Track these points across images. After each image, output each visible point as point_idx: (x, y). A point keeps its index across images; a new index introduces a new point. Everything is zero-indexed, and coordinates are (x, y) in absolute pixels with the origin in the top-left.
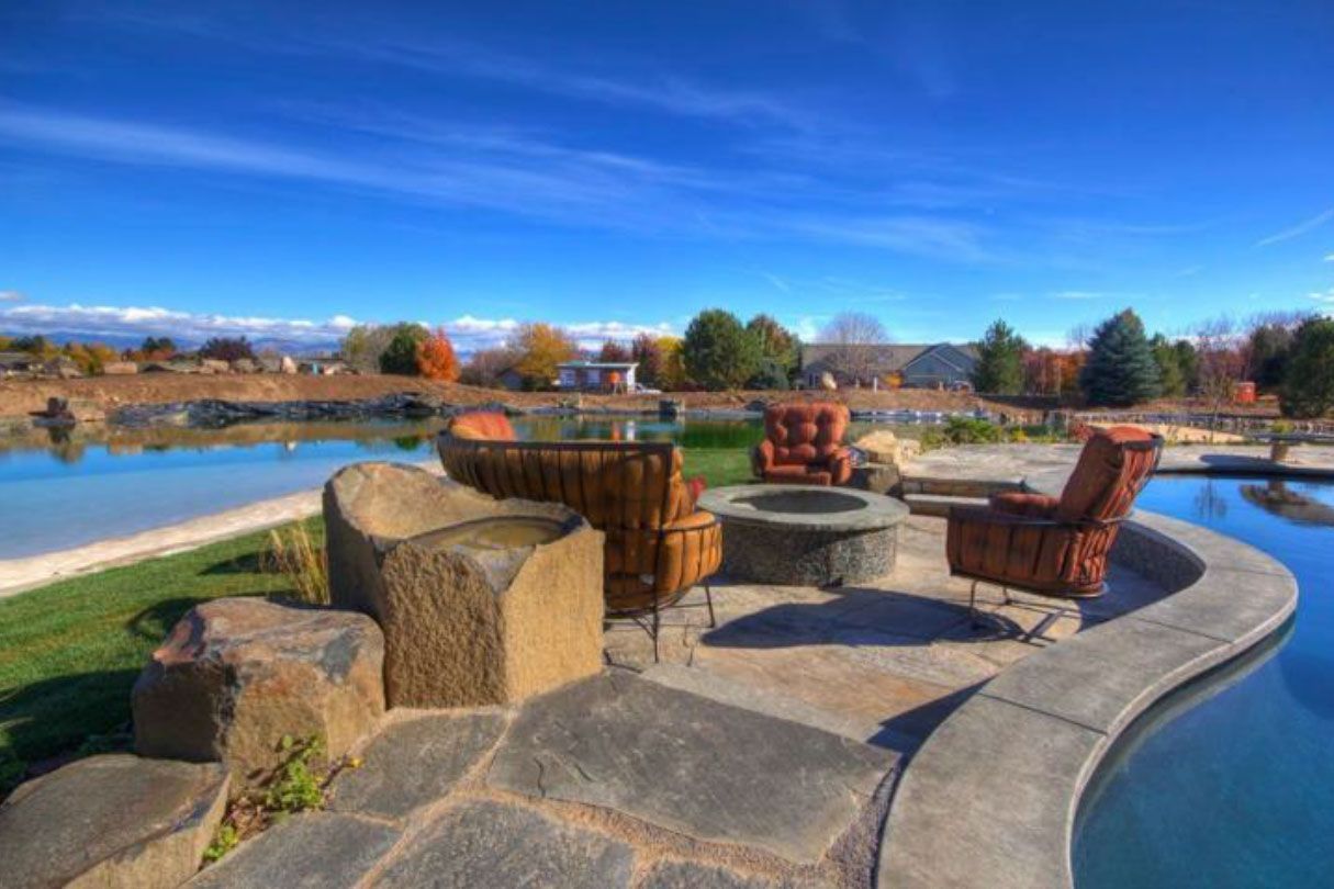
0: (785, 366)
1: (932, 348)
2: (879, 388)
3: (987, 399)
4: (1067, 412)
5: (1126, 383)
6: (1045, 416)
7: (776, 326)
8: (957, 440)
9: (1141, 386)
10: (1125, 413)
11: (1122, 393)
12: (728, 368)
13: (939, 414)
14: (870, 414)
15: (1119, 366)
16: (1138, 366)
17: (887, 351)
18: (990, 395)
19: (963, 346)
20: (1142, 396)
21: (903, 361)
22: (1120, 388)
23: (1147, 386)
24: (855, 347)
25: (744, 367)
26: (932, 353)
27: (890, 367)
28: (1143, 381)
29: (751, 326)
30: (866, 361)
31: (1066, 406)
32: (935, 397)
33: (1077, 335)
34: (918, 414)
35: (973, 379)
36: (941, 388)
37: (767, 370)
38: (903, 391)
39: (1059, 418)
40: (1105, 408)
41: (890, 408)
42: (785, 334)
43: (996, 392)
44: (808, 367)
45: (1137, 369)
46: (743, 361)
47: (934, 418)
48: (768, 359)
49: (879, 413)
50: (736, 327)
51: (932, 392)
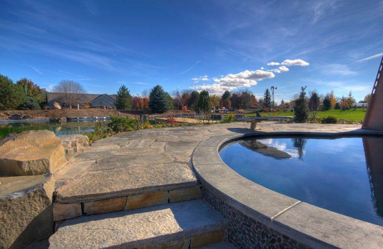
0: (39, 101)
1: (101, 95)
2: (80, 108)
3: (121, 111)
4: (146, 115)
5: (161, 106)
6: (141, 117)
7: (33, 84)
8: (116, 130)
9: (165, 107)
10: (162, 115)
11: (160, 109)
12: (6, 101)
13: (105, 118)
14: (76, 118)
15: (159, 101)
16: (164, 101)
17: (85, 96)
18: (122, 110)
19: (111, 95)
20: (165, 110)
21: (91, 100)
22: (160, 108)
23: (167, 107)
24: (70, 94)
25: (15, 101)
26: (101, 97)
27: (86, 102)
28: (166, 105)
29: (19, 83)
30: (76, 99)
31: (146, 114)
32: (103, 111)
33: (145, 93)
34: (97, 118)
35: (116, 105)
36: (105, 108)
37: (29, 102)
38: (90, 109)
39: (145, 117)
40: (157, 114)
41: (85, 116)
42: (38, 88)
43: (124, 109)
44: (51, 101)
45: (164, 102)
46: (14, 98)
47: (103, 119)
48: (29, 97)
49: (80, 118)
50: (9, 83)
51: (102, 109)
